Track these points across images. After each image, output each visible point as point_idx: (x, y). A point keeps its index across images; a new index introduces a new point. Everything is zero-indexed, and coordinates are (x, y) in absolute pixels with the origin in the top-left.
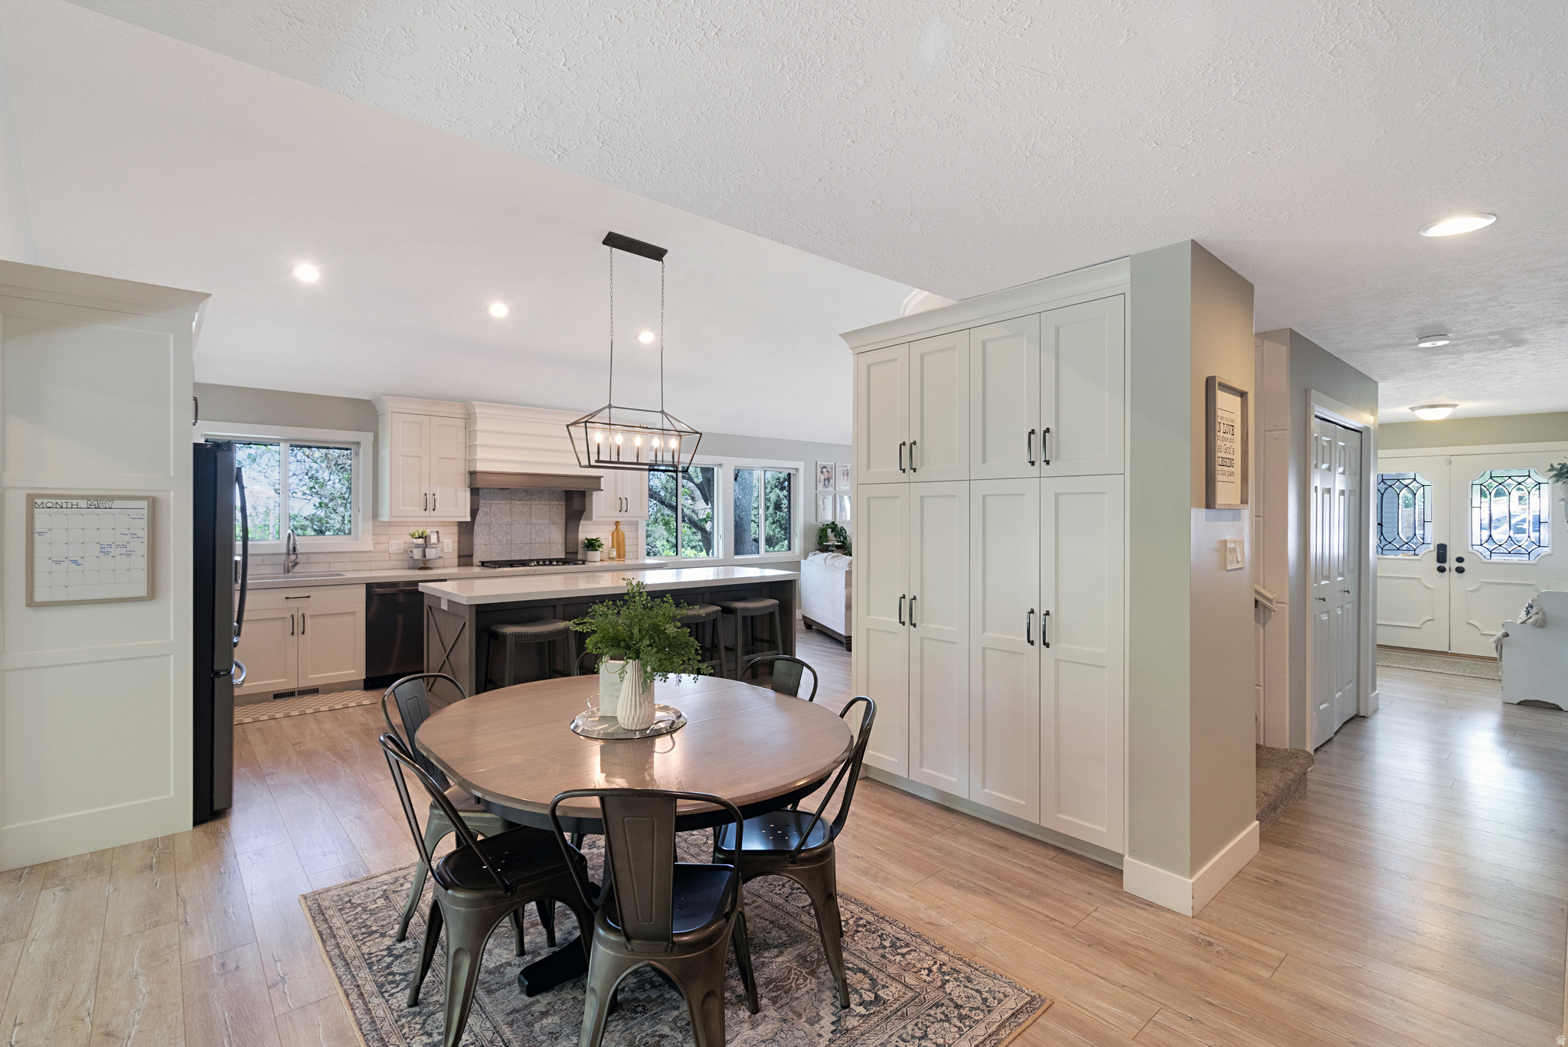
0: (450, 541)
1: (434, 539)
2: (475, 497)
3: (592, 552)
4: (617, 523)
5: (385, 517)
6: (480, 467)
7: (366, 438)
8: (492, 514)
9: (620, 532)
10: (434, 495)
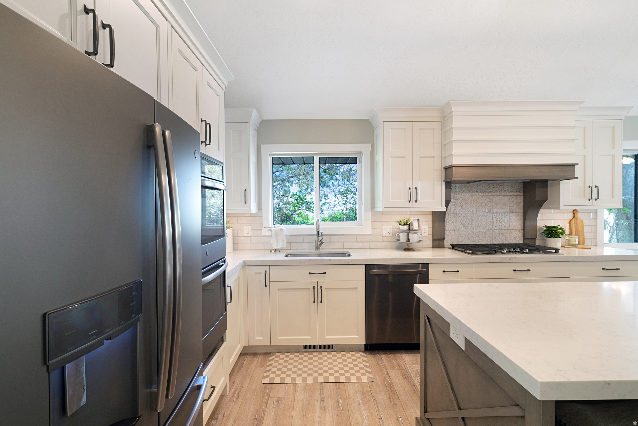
0: (427, 227)
1: (415, 226)
2: (448, 190)
3: (553, 239)
4: (575, 212)
5: (379, 208)
6: (456, 161)
7: (365, 148)
8: (460, 204)
9: (579, 221)
10: (416, 189)
